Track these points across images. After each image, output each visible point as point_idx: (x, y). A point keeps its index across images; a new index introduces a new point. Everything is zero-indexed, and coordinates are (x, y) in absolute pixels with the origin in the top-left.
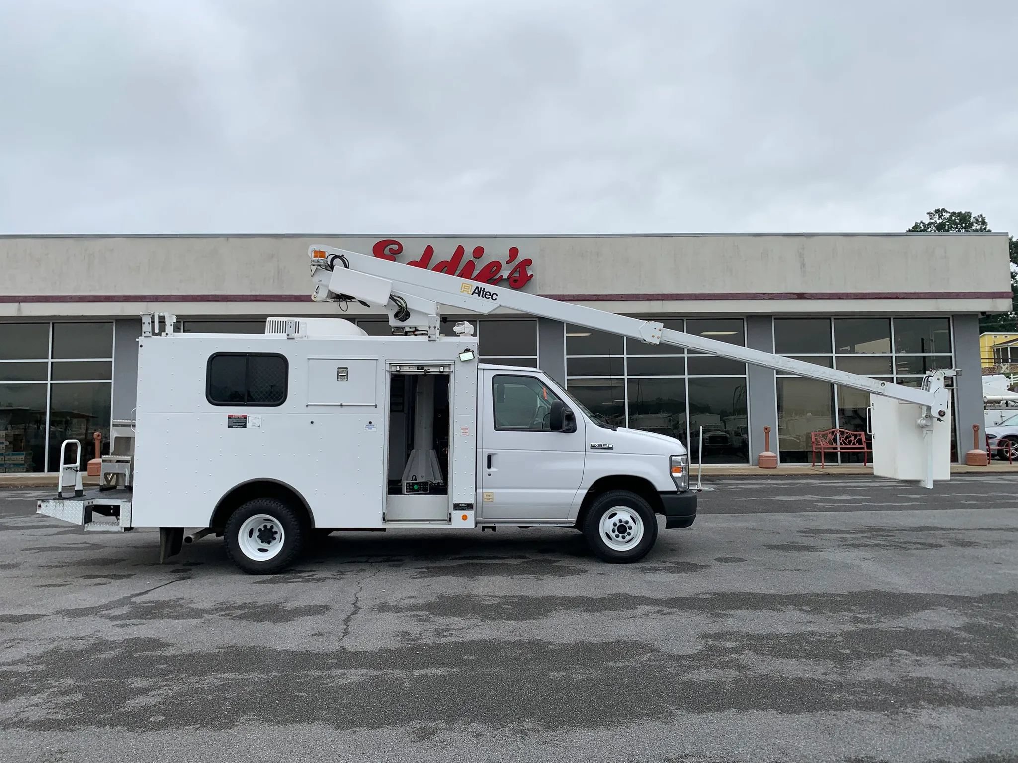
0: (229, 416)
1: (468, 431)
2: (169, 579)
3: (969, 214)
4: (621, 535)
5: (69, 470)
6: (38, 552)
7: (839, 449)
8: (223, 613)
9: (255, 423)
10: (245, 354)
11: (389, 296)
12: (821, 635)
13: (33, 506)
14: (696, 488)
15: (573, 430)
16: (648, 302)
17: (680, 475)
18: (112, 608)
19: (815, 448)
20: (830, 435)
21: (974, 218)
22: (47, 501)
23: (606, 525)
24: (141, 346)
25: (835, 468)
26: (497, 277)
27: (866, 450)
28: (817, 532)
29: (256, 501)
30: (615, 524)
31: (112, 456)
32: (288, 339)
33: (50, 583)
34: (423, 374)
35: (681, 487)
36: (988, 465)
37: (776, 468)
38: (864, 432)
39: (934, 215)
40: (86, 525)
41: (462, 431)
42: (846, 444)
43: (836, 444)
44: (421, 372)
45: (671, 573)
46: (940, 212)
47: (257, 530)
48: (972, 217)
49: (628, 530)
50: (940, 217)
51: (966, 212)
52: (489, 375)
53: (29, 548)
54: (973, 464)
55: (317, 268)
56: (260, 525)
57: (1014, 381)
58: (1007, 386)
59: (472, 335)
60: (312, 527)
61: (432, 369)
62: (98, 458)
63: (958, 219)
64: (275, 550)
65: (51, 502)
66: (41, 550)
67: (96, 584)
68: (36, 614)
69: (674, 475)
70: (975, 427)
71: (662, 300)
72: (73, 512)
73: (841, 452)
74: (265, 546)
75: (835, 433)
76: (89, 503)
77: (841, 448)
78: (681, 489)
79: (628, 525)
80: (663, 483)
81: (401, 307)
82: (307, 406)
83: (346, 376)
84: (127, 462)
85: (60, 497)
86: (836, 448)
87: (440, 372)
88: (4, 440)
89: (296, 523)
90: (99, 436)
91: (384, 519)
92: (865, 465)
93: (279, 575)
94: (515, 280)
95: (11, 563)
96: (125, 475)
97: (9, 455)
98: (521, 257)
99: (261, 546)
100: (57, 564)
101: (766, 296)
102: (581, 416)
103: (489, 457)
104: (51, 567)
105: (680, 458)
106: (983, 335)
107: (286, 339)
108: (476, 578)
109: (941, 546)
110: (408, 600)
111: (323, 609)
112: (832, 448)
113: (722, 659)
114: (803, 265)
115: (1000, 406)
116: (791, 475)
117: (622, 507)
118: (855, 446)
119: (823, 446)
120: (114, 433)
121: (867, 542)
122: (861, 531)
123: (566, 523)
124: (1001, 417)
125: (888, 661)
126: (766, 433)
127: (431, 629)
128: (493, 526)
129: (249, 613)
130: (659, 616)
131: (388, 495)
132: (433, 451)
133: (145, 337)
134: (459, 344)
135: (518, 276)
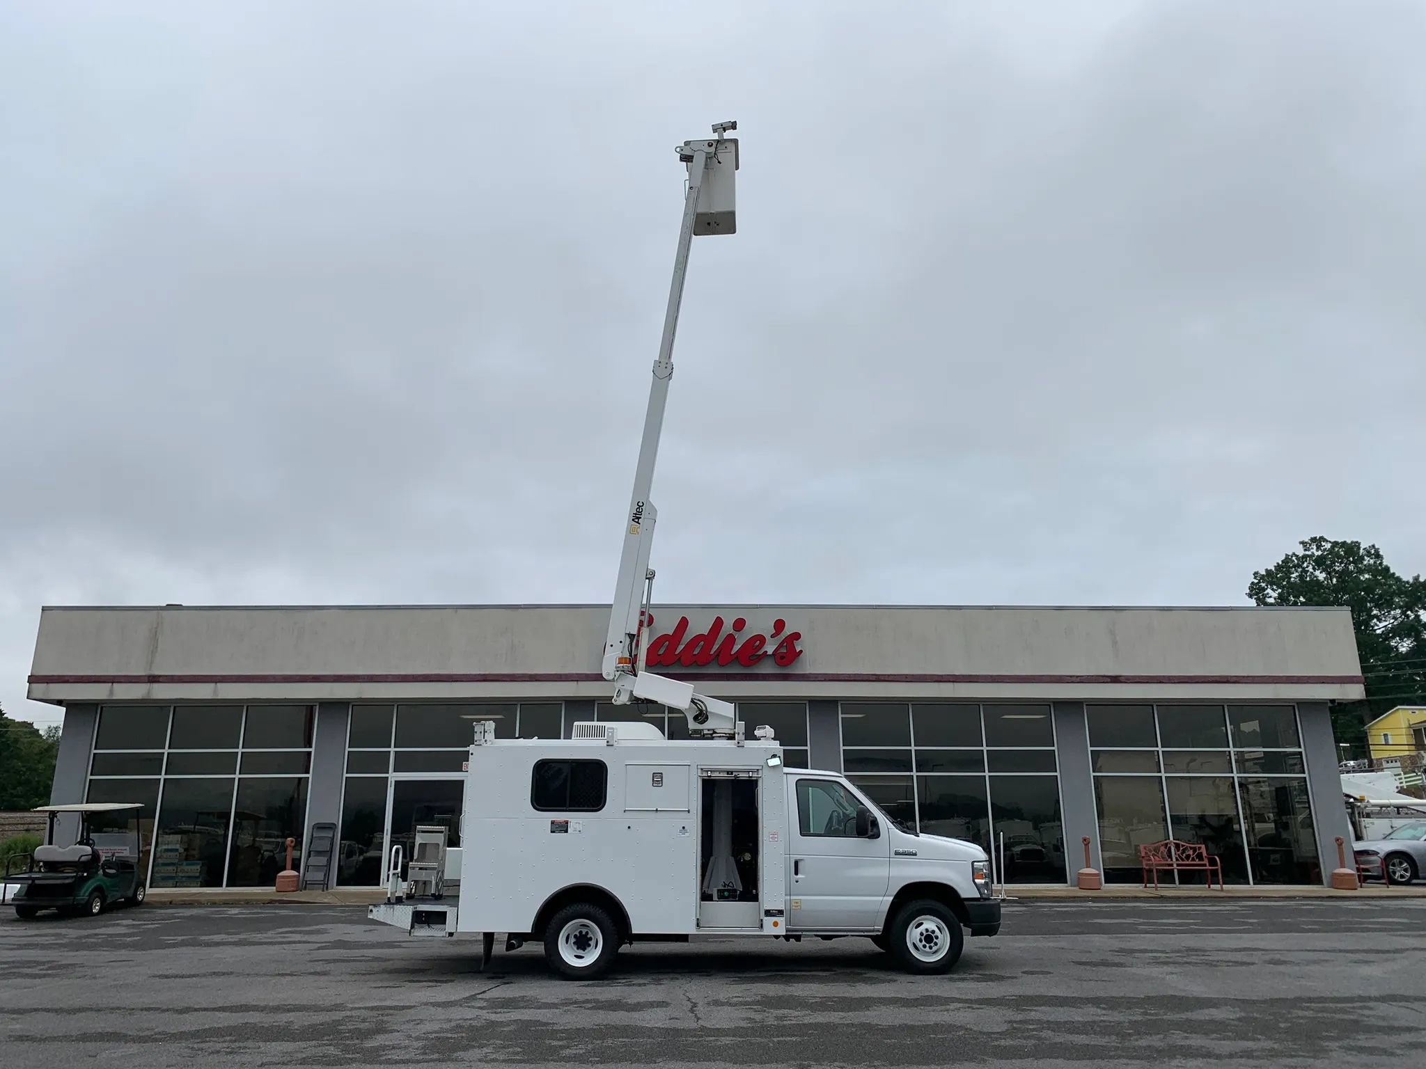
0: (551, 821)
1: (776, 836)
2: (492, 983)
3: (1356, 545)
4: (928, 945)
5: (395, 875)
7: (1175, 865)
8: (575, 1006)
9: (576, 828)
10: (568, 761)
11: (690, 700)
12: (1111, 1022)
13: (366, 910)
14: (1000, 897)
15: (876, 835)
16: (936, 684)
17: (983, 881)
19: (1146, 864)
20: (1162, 849)
21: (1364, 549)
22: (379, 905)
23: (913, 935)
24: (472, 754)
25: (1173, 890)
26: (761, 652)
27: (1208, 867)
28: (1132, 951)
30: (922, 934)
31: (416, 863)
32: (608, 745)
33: (382, 985)
34: (732, 780)
35: (984, 894)
36: (1359, 889)
37: (1099, 889)
38: (1204, 845)
39: (1310, 545)
40: (414, 931)
41: (771, 836)
42: (1183, 860)
43: (1172, 860)
44: (731, 777)
45: (978, 982)
46: (1318, 541)
48: (1361, 549)
49: (935, 940)
50: (1318, 548)
51: (1352, 542)
52: (793, 779)
54: (1339, 887)
55: (620, 674)
56: (576, 931)
57: (1406, 782)
58: (1397, 787)
59: (772, 739)
60: (629, 933)
61: (741, 775)
62: (288, 870)
63: (1342, 551)
64: (591, 957)
65: (382, 906)
69: (976, 881)
70: (1337, 840)
71: (953, 682)
72: (402, 916)
73: (1178, 870)
74: (580, 953)
75: (1169, 845)
76: (415, 909)
77: (1178, 865)
78: (984, 896)
79: (935, 935)
80: (967, 889)
81: (701, 710)
82: (625, 811)
83: (661, 782)
84: (433, 869)
85: (390, 903)
86: (1172, 865)
87: (749, 777)
88: (177, 848)
89: (613, 928)
90: (291, 842)
91: (698, 925)
92: (1209, 887)
93: (597, 981)
94: (781, 657)
96: (432, 882)
97: (182, 865)
98: (788, 630)
99: (577, 952)
101: (1074, 679)
102: (884, 821)
103: (796, 863)
105: (982, 864)
106: (1395, 711)
107: (605, 745)
108: (791, 984)
109: (1253, 964)
110: (736, 999)
111: (662, 1004)
112: (1166, 865)
113: (1025, 1035)
114: (1115, 643)
115: (1389, 813)
116: (1117, 897)
117: (928, 917)
118: (1194, 863)
119: (1155, 862)
120: (419, 839)
121: (1180, 960)
122: (1178, 951)
123: (873, 931)
124: (1392, 827)
125: (1162, 1036)
126: (1086, 845)
127: (770, 1017)
128: (800, 936)
129: (600, 1006)
130: (970, 1010)
131: (702, 902)
132: (733, 858)
133: (475, 743)
134: (765, 750)
135: (785, 651)
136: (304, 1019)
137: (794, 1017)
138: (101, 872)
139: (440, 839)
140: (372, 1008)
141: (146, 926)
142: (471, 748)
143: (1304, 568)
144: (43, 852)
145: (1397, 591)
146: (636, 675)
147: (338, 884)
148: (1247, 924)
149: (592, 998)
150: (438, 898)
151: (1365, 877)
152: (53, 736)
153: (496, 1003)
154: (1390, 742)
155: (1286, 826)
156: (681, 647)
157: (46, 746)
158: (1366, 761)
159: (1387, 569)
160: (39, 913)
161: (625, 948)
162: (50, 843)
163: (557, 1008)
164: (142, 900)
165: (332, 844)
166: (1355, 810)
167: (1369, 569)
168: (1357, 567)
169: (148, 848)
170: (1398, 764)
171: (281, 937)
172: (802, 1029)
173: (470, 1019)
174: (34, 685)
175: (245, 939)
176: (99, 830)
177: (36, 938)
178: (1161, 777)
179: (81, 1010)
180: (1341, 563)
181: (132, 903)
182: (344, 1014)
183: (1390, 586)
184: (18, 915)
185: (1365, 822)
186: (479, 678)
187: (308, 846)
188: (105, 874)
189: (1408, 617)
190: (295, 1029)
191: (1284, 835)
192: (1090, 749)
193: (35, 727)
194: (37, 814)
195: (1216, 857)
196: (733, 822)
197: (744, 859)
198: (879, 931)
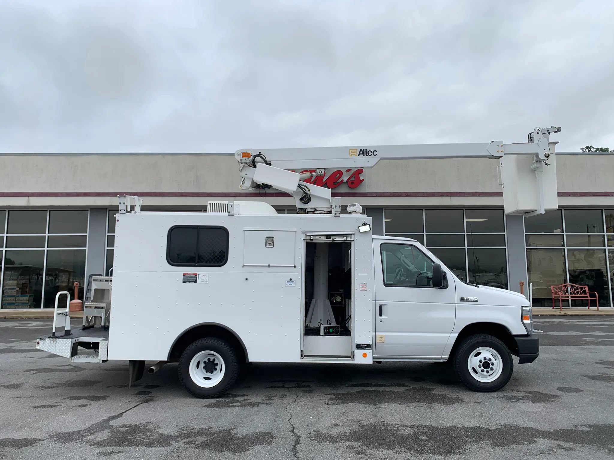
0: (183, 274)
1: (365, 286)
2: (136, 401)
3: (607, 149)
4: (485, 370)
5: (61, 315)
6: (36, 373)
7: (570, 297)
8: (187, 440)
9: (203, 280)
10: (196, 227)
11: (298, 185)
15: (446, 286)
17: (529, 321)
18: (95, 432)
19: (554, 296)
20: (564, 288)
22: (44, 339)
23: (473, 362)
24: (118, 221)
25: (568, 310)
26: (340, 181)
27: (589, 298)
28: (611, 363)
29: (203, 340)
30: (481, 362)
31: (92, 304)
33: (45, 404)
34: (330, 243)
35: (530, 331)
38: (587, 286)
39: (585, 150)
40: (73, 358)
41: (361, 286)
42: (575, 294)
43: (568, 294)
44: (329, 241)
46: (589, 148)
47: (203, 361)
48: (609, 151)
49: (491, 366)
50: (589, 151)
52: (378, 244)
53: (29, 369)
55: (244, 166)
56: (204, 359)
59: (360, 213)
60: (247, 361)
61: (338, 239)
62: (76, 299)
64: (217, 378)
65: (47, 340)
66: (38, 371)
67: (80, 406)
68: (33, 438)
69: (525, 321)
71: (450, 196)
72: (63, 348)
73: (571, 299)
74: (209, 375)
75: (567, 286)
76: (76, 341)
77: (571, 297)
78: (530, 333)
79: (491, 362)
80: (516, 328)
81: (306, 193)
82: (243, 266)
83: (272, 244)
84: (102, 308)
85: (54, 336)
86: (568, 297)
87: (344, 240)
88: (15, 287)
89: (234, 358)
90: (77, 284)
91: (302, 356)
92: (589, 308)
93: (221, 399)
94: (352, 183)
95: (16, 383)
96: (101, 317)
97: (18, 296)
99: (206, 375)
100: (50, 385)
102: (451, 276)
103: (381, 307)
104: (46, 388)
105: (528, 308)
107: (228, 215)
112: (566, 297)
116: (543, 315)
117: (485, 348)
118: (581, 295)
119: (560, 295)
120: (94, 286)
123: (441, 359)
126: (521, 286)
131: (305, 337)
132: (328, 300)
133: (121, 214)
134: (358, 219)
135: (354, 180)
146: (255, 167)
150: (97, 332)
178: (564, 249)
192: (525, 233)
195: (596, 292)
196: (329, 275)
197: (336, 300)
198: (446, 359)
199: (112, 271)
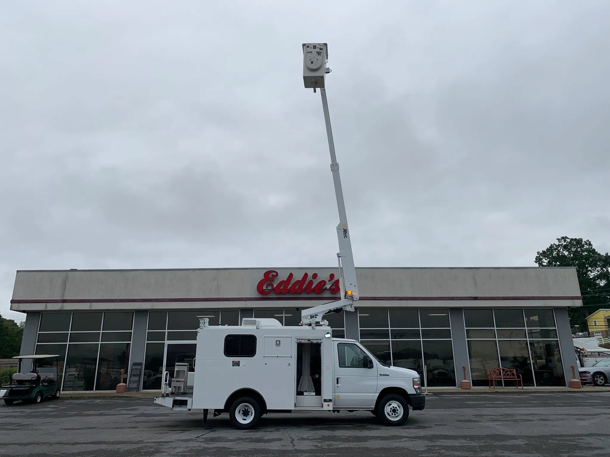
0: (232, 361)
1: (329, 367)
2: (207, 431)
3: (581, 240)
4: (394, 414)
5: (166, 384)
7: (502, 378)
9: (243, 364)
10: (239, 335)
12: (471, 446)
13: (153, 400)
14: (425, 393)
15: (372, 367)
16: (399, 301)
17: (417, 387)
19: (490, 378)
20: (497, 371)
21: (584, 242)
22: (159, 397)
23: (387, 409)
24: (199, 332)
25: (500, 389)
26: (324, 288)
27: (517, 379)
28: (482, 415)
30: (391, 409)
31: (175, 379)
32: (256, 329)
33: (160, 432)
34: (310, 343)
35: (418, 392)
36: (582, 388)
37: (470, 389)
38: (515, 370)
39: (561, 240)
40: (174, 408)
41: (327, 368)
42: (506, 376)
43: (501, 376)
44: (309, 342)
45: (415, 429)
46: (564, 238)
49: (397, 411)
50: (565, 241)
51: (579, 239)
52: (336, 343)
54: (574, 387)
56: (243, 408)
57: (604, 342)
58: (599, 344)
59: (327, 325)
60: (266, 409)
61: (314, 341)
62: (122, 383)
63: (575, 242)
64: (249, 419)
65: (160, 398)
67: (180, 433)
69: (415, 386)
70: (572, 367)
71: (407, 300)
72: (168, 402)
73: (504, 380)
74: (245, 418)
75: (500, 370)
76: (174, 399)
77: (504, 378)
78: (418, 393)
79: (397, 409)
80: (411, 390)
82: (264, 357)
83: (279, 344)
85: (163, 396)
86: (501, 378)
87: (317, 342)
88: (74, 374)
89: (259, 407)
90: (123, 371)
91: (295, 406)
92: (517, 388)
93: (252, 430)
94: (333, 290)
97: (76, 381)
98: (335, 279)
101: (458, 298)
102: (375, 361)
103: (337, 379)
105: (417, 379)
106: (599, 311)
108: (335, 431)
109: (533, 421)
110: (311, 437)
111: (280, 440)
112: (498, 378)
113: (433, 451)
114: (475, 283)
115: (595, 355)
116: (478, 392)
117: (394, 401)
118: (511, 377)
119: (494, 377)
120: (176, 369)
121: (502, 419)
122: (501, 415)
123: (371, 408)
124: (596, 361)
125: (492, 452)
126: (464, 370)
127: (325, 445)
128: (339, 410)
129: (252, 440)
130: (411, 441)
131: (297, 396)
132: (311, 377)
133: (200, 328)
134: (324, 330)
135: (335, 287)
136: (125, 447)
137: (335, 445)
138: (41, 384)
139: (185, 368)
140: (155, 442)
141: (60, 408)
142: (198, 330)
143: (558, 250)
144: (16, 376)
145: (598, 260)
147: (143, 389)
148: (533, 403)
149: (250, 437)
150: (184, 394)
151: (584, 383)
152: (23, 326)
153: (208, 440)
154: (597, 325)
155: (550, 361)
156: (290, 286)
157: (19, 330)
158: (587, 333)
159: (594, 250)
160: (15, 402)
161: (264, 416)
162: (19, 372)
163: (234, 442)
164: (59, 396)
165: (141, 372)
166: (580, 354)
167: (586, 250)
168: (582, 249)
169: (62, 374)
170: (601, 334)
171: (117, 412)
172: (338, 450)
173: (197, 447)
174: (13, 304)
175: (102, 413)
176: (40, 366)
177: (13, 413)
178: (496, 340)
179: (30, 444)
180: (574, 248)
181: (54, 398)
182: (142, 445)
183: (596, 257)
184: (6, 403)
185: (585, 359)
186: (204, 300)
187: (130, 373)
188: (43, 385)
189: (603, 270)
190: (121, 452)
191: (550, 365)
192: (465, 328)
193: (15, 322)
194: (14, 360)
195: (520, 375)
196: (311, 361)
197: (316, 377)
198: (373, 408)
199: (195, 359)
